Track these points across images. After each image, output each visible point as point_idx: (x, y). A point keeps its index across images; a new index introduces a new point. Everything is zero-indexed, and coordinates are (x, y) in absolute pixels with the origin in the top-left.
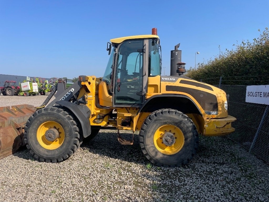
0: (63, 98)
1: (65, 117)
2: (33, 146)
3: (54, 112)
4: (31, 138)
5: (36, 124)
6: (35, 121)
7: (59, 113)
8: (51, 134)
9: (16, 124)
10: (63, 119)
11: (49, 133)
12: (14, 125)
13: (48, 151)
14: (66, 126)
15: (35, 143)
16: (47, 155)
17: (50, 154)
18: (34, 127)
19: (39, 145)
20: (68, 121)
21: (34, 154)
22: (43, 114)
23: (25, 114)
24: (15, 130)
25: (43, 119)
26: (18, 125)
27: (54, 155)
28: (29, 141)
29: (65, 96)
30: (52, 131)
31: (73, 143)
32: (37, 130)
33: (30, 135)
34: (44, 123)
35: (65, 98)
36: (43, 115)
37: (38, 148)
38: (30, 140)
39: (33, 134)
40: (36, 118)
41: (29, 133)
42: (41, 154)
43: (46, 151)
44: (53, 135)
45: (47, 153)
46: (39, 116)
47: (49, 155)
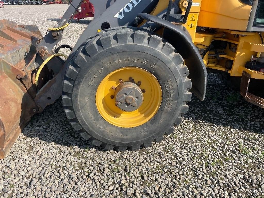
0: (128, 8)
1: (169, 58)
2: (89, 125)
3: (143, 45)
4: (82, 107)
5: (96, 76)
6: (94, 68)
7: (156, 48)
8: (132, 96)
9: (14, 70)
10: (165, 63)
11: (126, 94)
12: (9, 71)
13: (123, 130)
14: (170, 78)
15: (92, 118)
16: (123, 140)
17: (129, 137)
18: (91, 83)
19: (101, 122)
20: (175, 68)
21: (92, 139)
22: (113, 49)
23: (16, 41)
24: (15, 82)
25: (113, 61)
26: (21, 71)
27: (138, 138)
28: (77, 114)
29: (132, 3)
30: (134, 90)
31: (179, 114)
32: (96, 89)
33: (80, 102)
34: (113, 71)
35: (131, 7)
36: (113, 52)
37: (101, 127)
38: (82, 112)
39: (87, 99)
40: (95, 60)
41: (79, 96)
42: (109, 138)
43: (118, 131)
44: (136, 99)
45: (121, 136)
46: (103, 55)
47: (127, 139)
